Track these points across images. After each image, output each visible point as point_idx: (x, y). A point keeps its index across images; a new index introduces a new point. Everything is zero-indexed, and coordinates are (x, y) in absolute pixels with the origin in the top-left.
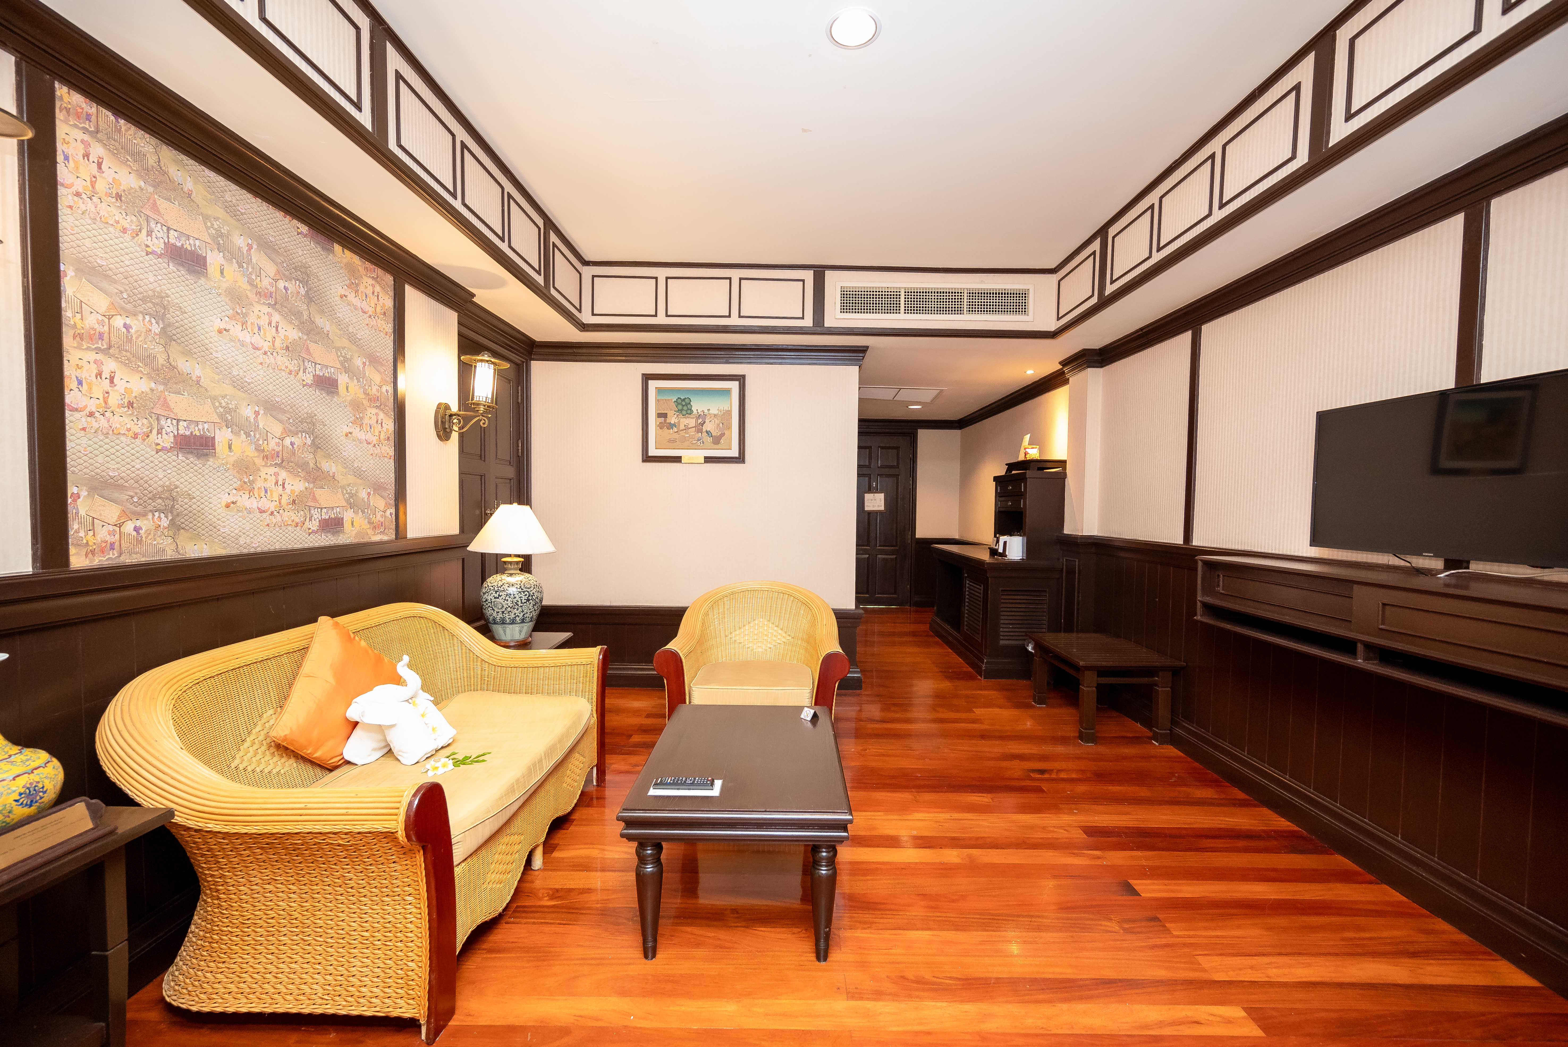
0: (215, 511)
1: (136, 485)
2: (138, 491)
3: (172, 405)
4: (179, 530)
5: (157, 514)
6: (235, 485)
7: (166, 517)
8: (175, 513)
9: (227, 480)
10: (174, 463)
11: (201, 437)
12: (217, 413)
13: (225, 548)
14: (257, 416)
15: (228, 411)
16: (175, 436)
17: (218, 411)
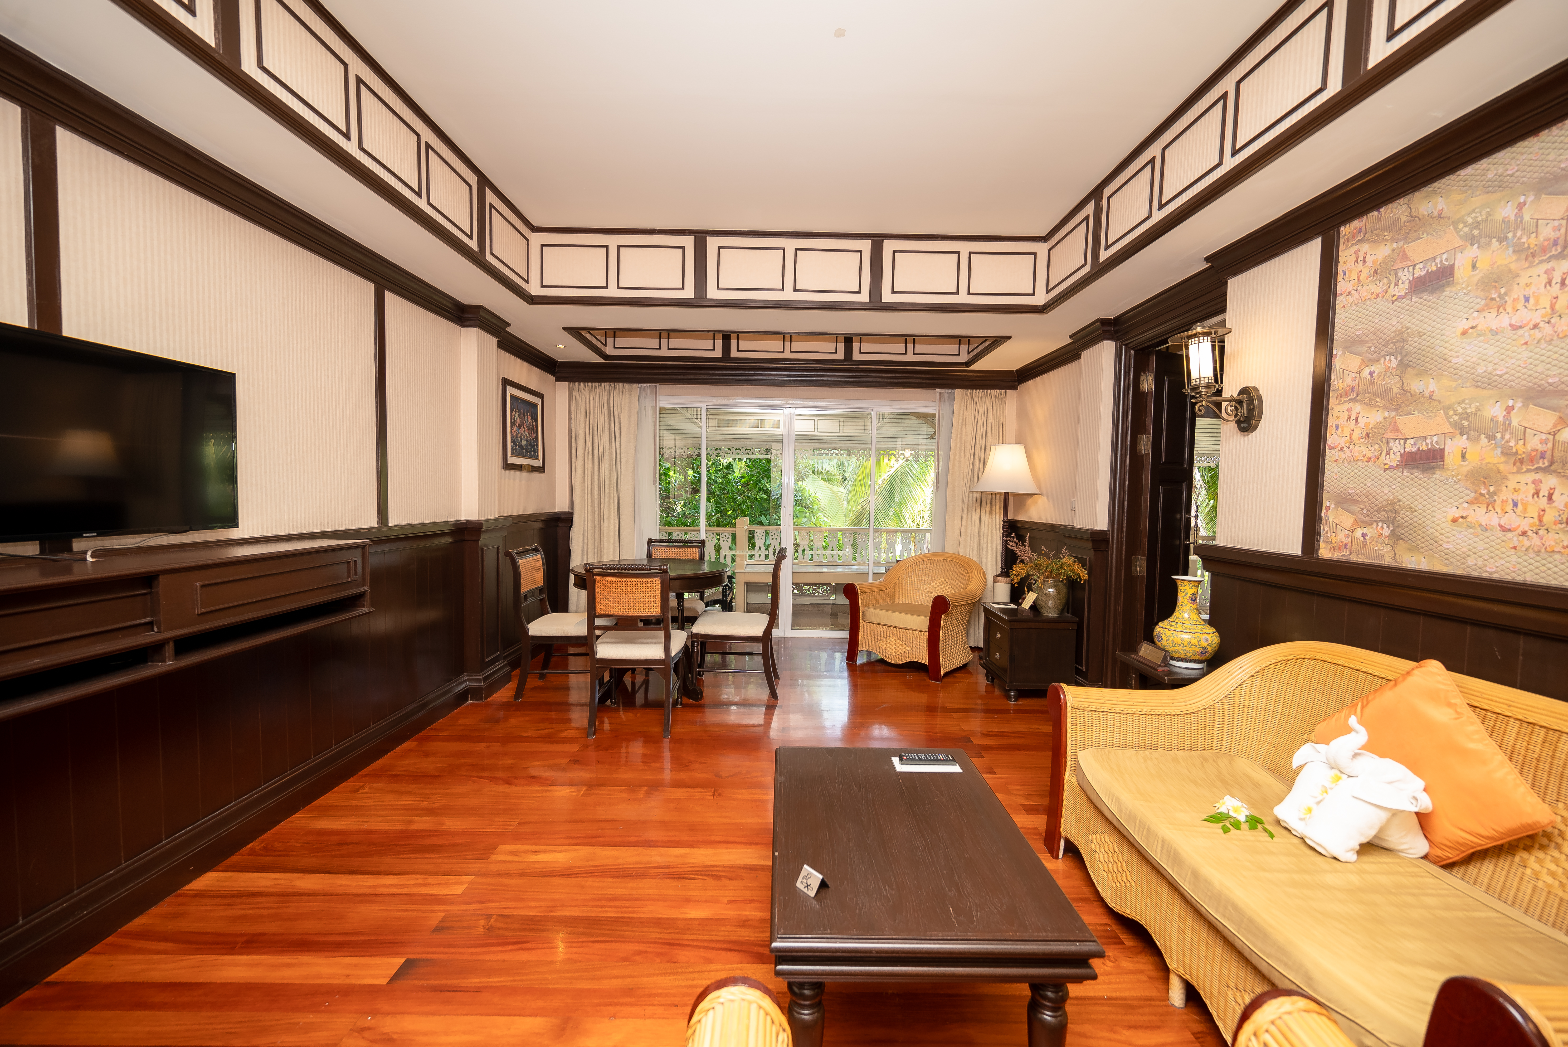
0: (1438, 525)
1: (1366, 500)
2: (1367, 504)
3: (1401, 427)
4: (1398, 540)
5: (1380, 524)
6: (1467, 498)
7: (1388, 527)
8: (1396, 524)
9: (1456, 492)
10: (1399, 480)
11: (1429, 451)
12: (1450, 422)
13: (1446, 565)
14: (1509, 413)
15: (1465, 416)
16: (1401, 455)
17: (1451, 420)
